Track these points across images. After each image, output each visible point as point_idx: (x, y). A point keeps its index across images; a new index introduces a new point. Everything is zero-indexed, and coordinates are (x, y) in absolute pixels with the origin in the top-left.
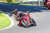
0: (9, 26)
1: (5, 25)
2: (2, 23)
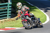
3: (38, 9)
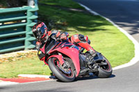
0: (128, 61)
1: (119, 57)
2: (110, 52)
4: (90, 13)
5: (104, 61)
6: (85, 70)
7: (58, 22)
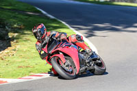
3: (68, 28)
4: (47, 16)
5: (99, 59)
6: (84, 68)
7: (15, 26)
